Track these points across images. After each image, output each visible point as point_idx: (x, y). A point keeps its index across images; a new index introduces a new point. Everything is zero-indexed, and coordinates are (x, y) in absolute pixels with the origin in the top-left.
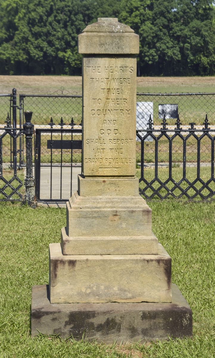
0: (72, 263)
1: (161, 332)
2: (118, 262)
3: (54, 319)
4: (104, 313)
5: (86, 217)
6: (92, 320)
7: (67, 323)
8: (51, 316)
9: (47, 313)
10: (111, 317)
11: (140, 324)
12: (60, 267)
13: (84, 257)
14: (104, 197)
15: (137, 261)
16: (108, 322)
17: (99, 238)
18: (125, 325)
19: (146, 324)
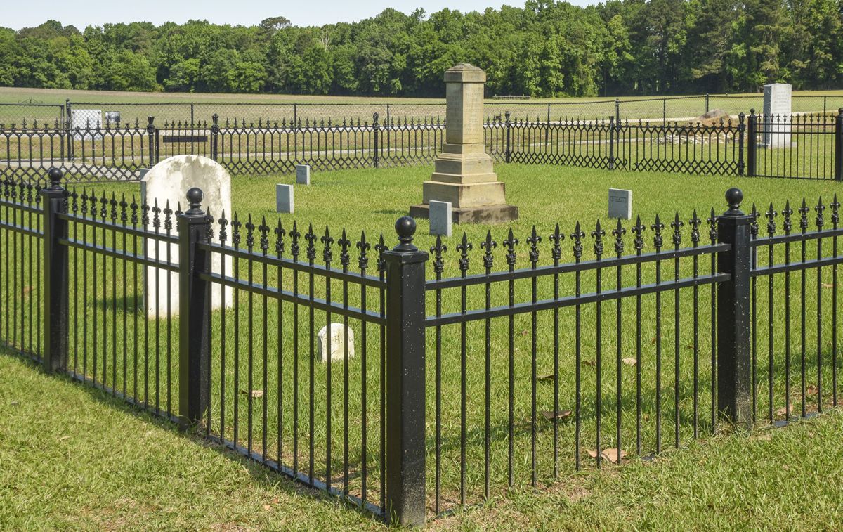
0: (469, 187)
1: (507, 218)
2: (486, 186)
3: (468, 215)
4: (486, 211)
5: (468, 164)
6: (482, 214)
7: (473, 216)
8: (466, 214)
9: (465, 212)
10: (488, 212)
11: (500, 215)
12: (464, 189)
13: (473, 184)
14: (472, 154)
15: (493, 184)
16: (488, 215)
17: (474, 174)
18: (494, 216)
19: (502, 214)
